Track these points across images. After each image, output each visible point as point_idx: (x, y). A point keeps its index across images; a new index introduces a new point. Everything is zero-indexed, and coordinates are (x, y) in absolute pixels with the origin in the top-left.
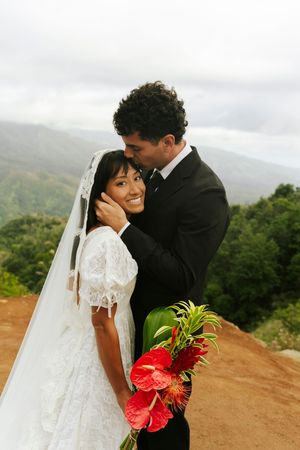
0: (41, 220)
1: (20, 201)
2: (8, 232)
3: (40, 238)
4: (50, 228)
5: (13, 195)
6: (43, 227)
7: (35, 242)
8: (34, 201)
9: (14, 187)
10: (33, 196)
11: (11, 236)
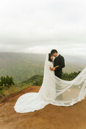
0: (40, 76)
5: (33, 70)
7: (39, 81)
8: (38, 71)
9: (34, 68)
10: (38, 70)
11: (33, 80)
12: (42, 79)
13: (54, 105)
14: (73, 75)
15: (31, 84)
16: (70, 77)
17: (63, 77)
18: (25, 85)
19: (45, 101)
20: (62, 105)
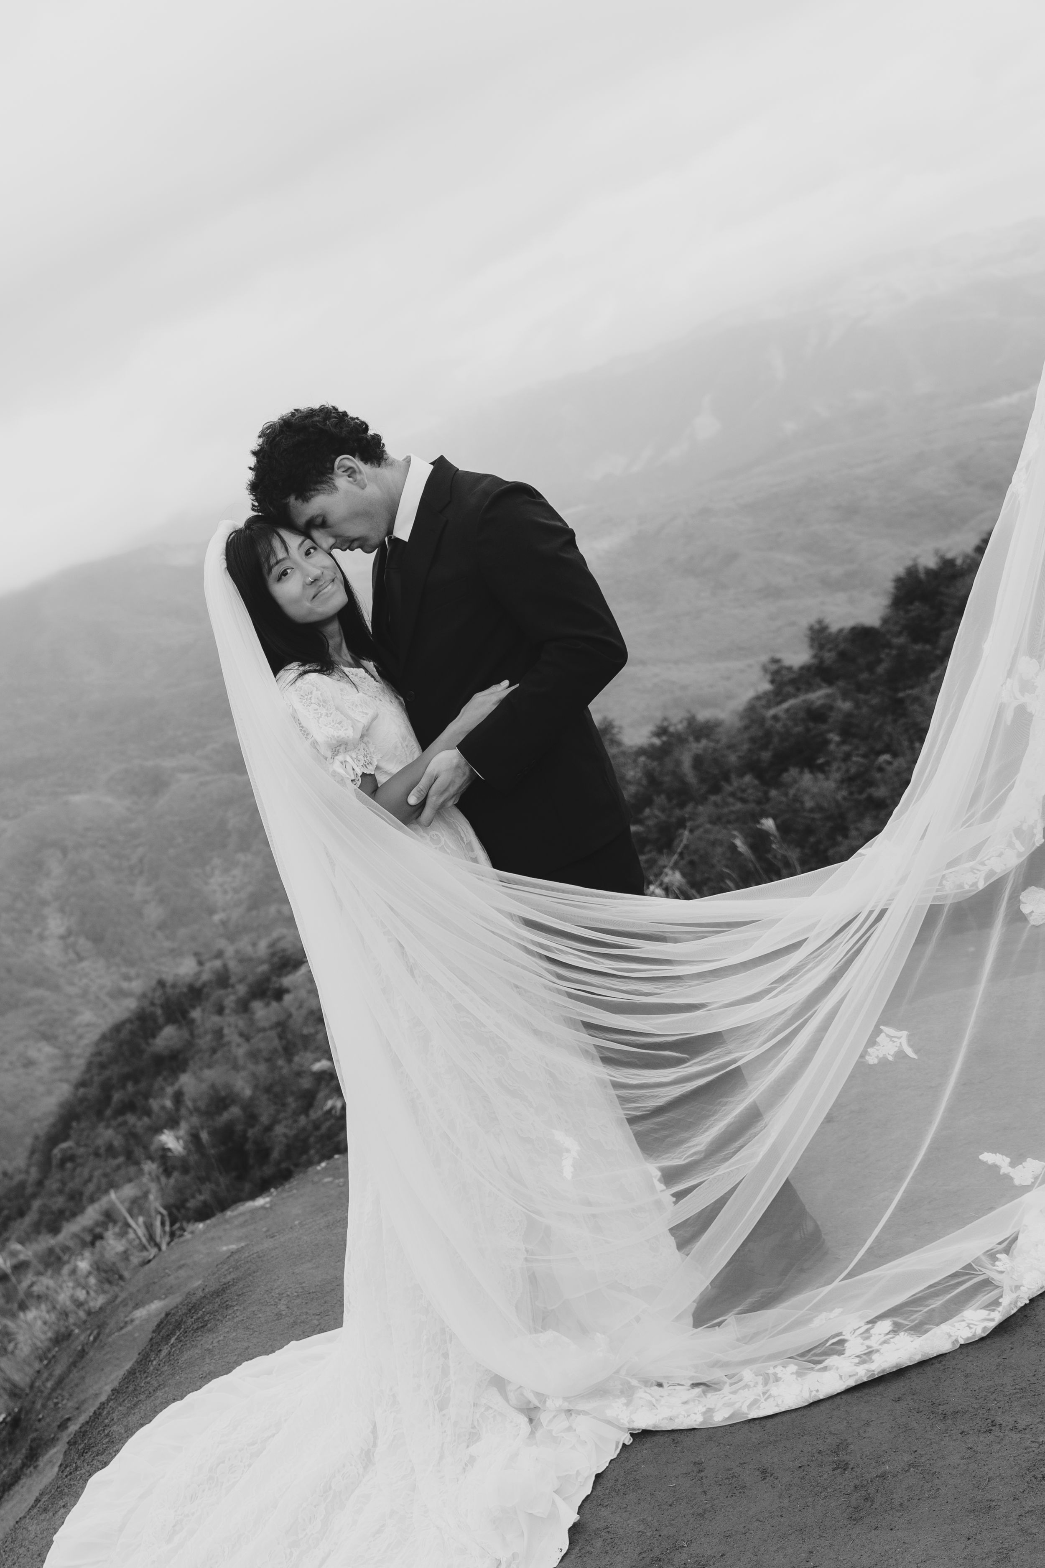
0: (223, 980)
1: (97, 939)
2: (107, 1088)
3: (254, 1055)
4: (279, 994)
5: (56, 924)
6: (244, 1007)
7: (243, 1087)
8: (154, 913)
9: (46, 888)
10: (140, 890)
11: (129, 1107)
12: (282, 1026)
13: (720, 1418)
14: (818, 696)
15: (137, 1205)
16: (782, 761)
17: (653, 815)
18: (20, 1267)
19: (531, 1413)
20: (862, 1373)
